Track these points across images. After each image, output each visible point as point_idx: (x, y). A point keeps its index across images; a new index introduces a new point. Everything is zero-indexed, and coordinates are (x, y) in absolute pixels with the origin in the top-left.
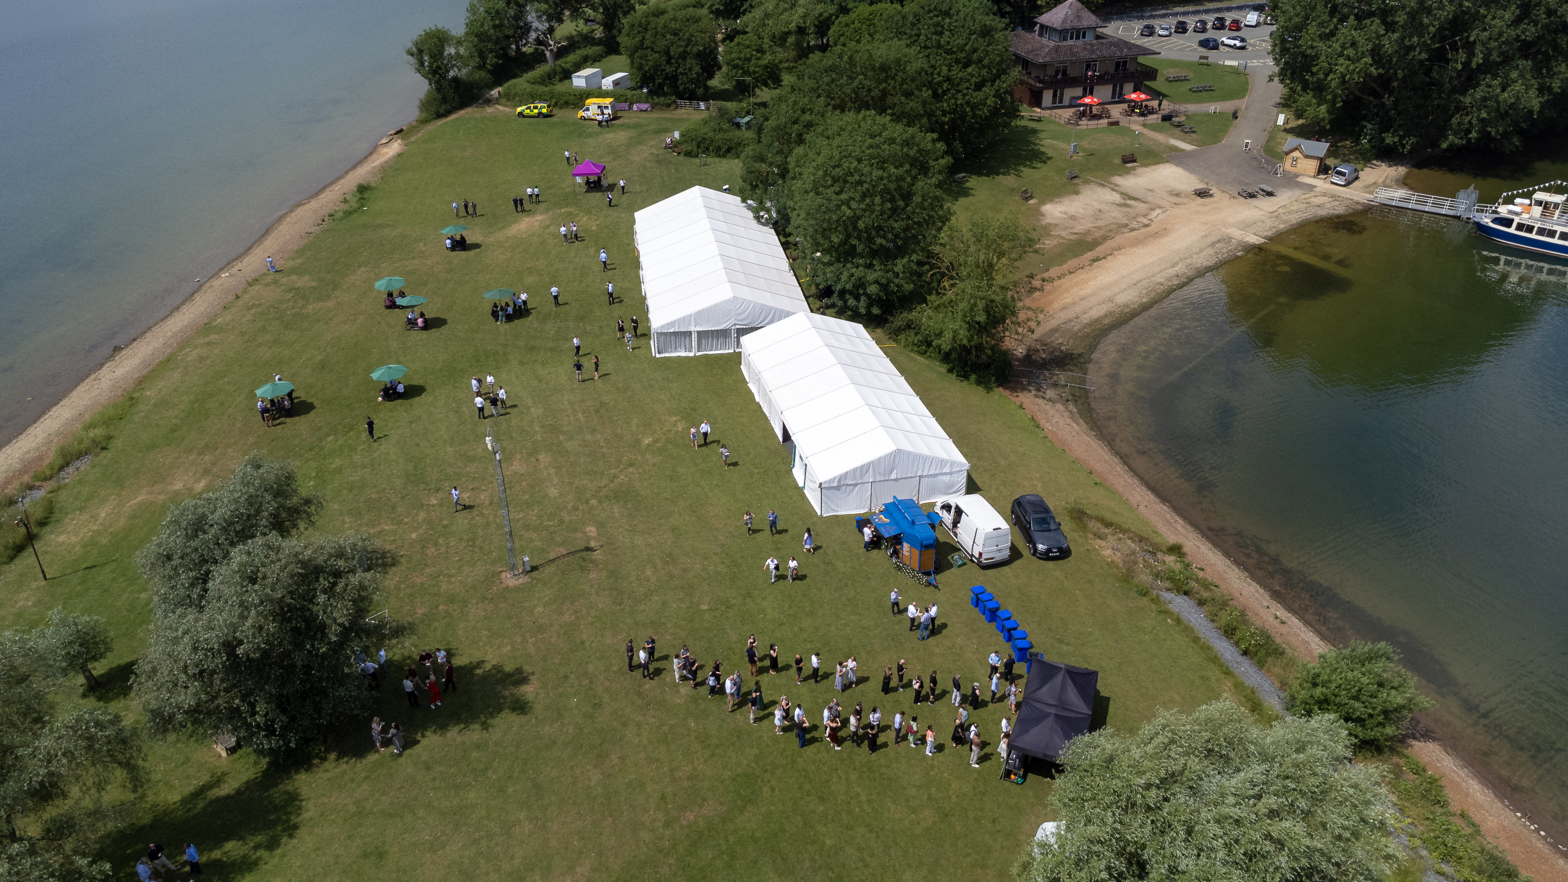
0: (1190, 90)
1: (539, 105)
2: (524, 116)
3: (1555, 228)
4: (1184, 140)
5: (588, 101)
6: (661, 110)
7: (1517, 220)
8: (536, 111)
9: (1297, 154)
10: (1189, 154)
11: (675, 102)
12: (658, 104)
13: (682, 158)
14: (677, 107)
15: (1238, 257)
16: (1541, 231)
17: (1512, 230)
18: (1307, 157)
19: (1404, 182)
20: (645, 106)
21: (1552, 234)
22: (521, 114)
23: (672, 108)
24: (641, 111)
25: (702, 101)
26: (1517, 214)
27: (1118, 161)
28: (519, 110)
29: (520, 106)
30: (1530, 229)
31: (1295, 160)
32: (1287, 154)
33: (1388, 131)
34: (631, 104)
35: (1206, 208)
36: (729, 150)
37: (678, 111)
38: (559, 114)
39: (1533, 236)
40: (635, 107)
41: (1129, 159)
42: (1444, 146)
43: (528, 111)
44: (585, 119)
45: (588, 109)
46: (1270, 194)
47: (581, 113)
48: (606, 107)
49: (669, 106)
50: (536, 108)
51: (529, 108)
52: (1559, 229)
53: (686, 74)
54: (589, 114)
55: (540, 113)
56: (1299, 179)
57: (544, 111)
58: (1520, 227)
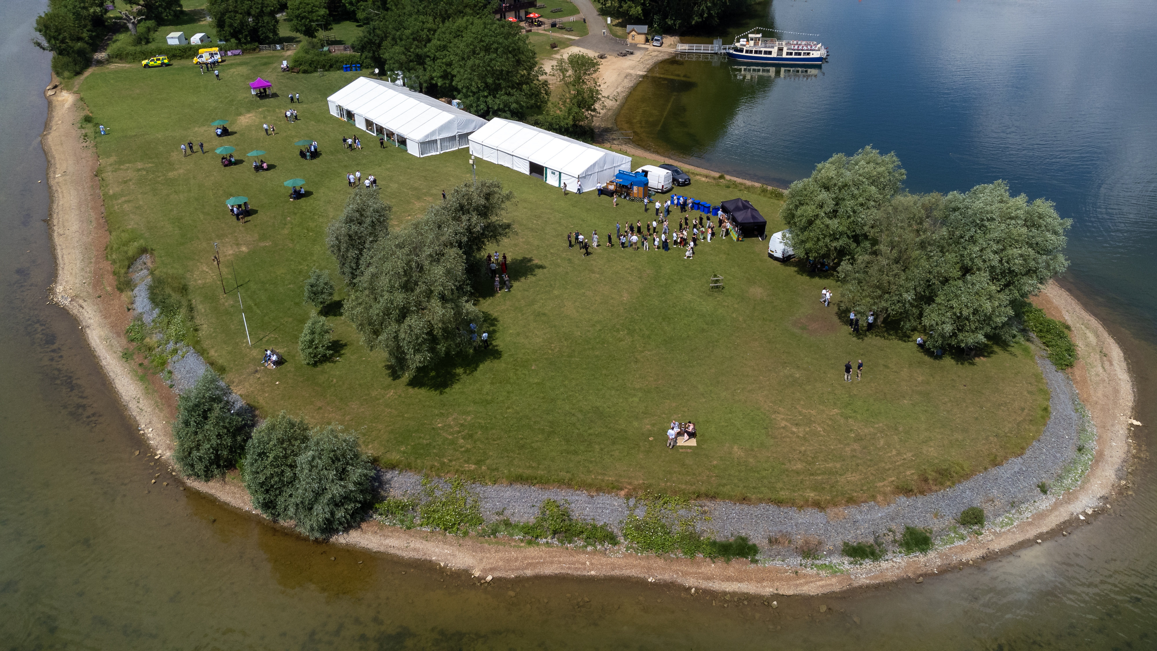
0: (552, 12)
1: (161, 58)
2: (150, 67)
3: (761, 49)
4: (570, 35)
5: (200, 51)
6: (249, 53)
7: (745, 48)
8: (159, 62)
9: (633, 33)
10: (578, 41)
11: (258, 47)
12: (246, 50)
13: (301, 75)
14: (260, 51)
15: (641, 81)
16: (756, 52)
17: (744, 54)
18: (639, 34)
19: (682, 42)
20: (237, 52)
21: (760, 52)
22: (147, 66)
23: (257, 51)
24: (235, 55)
25: (278, 44)
26: (744, 45)
27: (549, 48)
28: (144, 62)
29: (145, 59)
30: (751, 52)
31: (633, 36)
32: (629, 33)
33: (667, 18)
34: (226, 51)
35: (609, 63)
36: (331, 66)
37: (262, 53)
38: (176, 63)
39: (753, 55)
40: (229, 53)
41: (554, 46)
42: (693, 23)
43: (153, 63)
44: (200, 63)
46: (632, 53)
47: (196, 60)
48: (216, 54)
49: (254, 50)
50: (159, 60)
51: (153, 60)
52: (763, 49)
53: (264, 26)
54: (204, 59)
55: (163, 64)
56: (638, 46)
57: (166, 61)
58: (747, 52)
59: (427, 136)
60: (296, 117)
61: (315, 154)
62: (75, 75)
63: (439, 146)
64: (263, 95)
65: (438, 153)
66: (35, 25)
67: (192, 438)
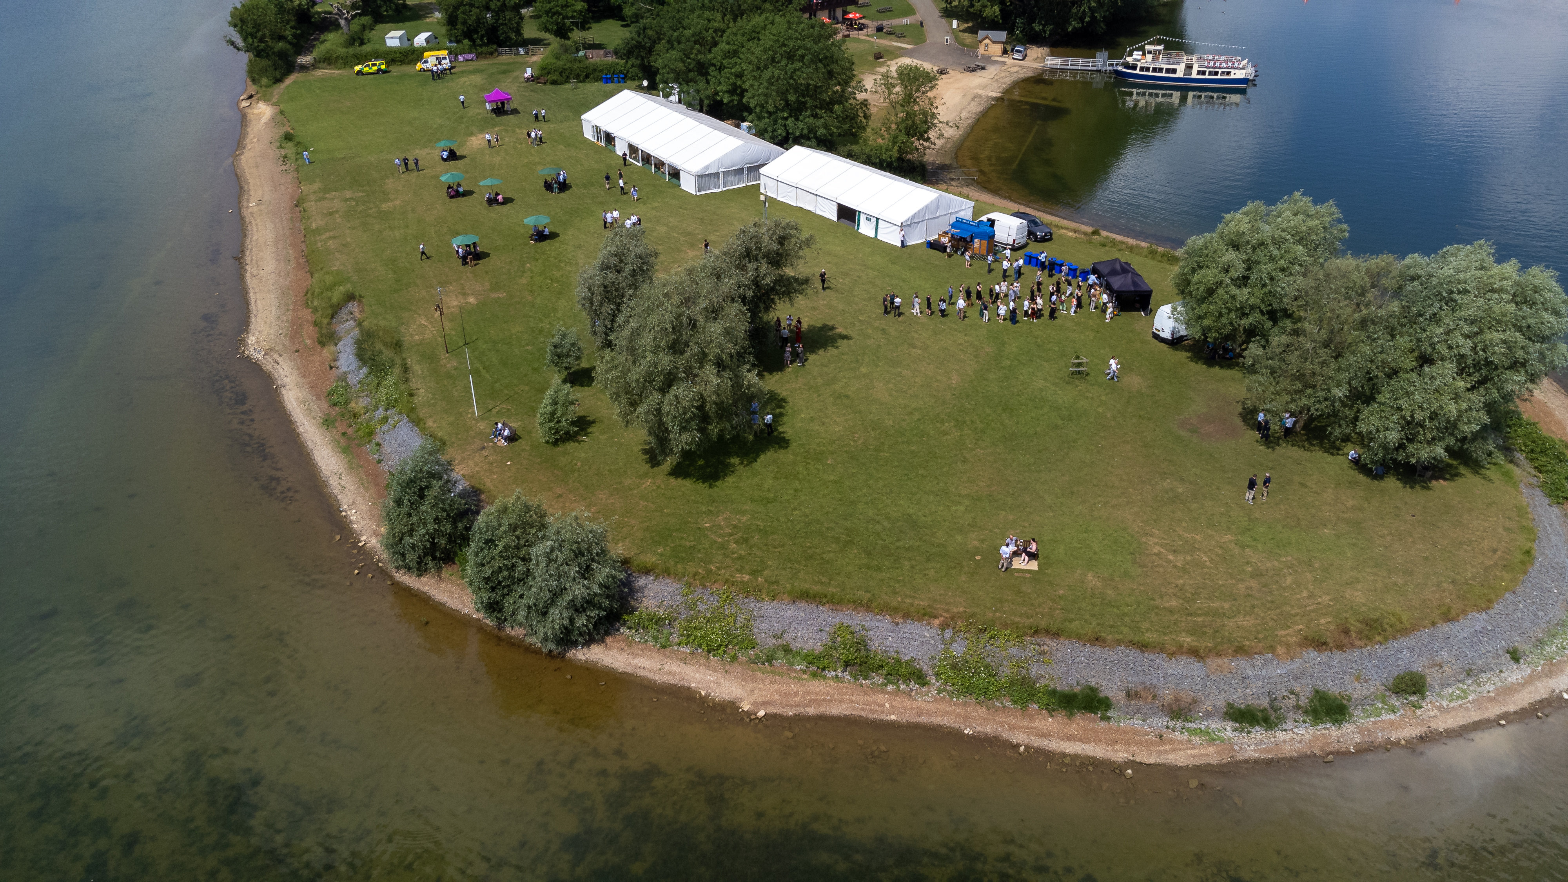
0: (878, 11)
1: (378, 63)
2: (363, 74)
3: (1162, 66)
4: (901, 42)
5: (426, 54)
6: (485, 58)
7: (1139, 65)
8: (375, 68)
9: (987, 41)
10: (912, 50)
11: (496, 50)
12: (481, 53)
13: (549, 87)
14: (498, 55)
15: (993, 105)
16: (1154, 70)
17: (1137, 72)
18: (994, 42)
19: (1053, 55)
20: (471, 56)
21: (1161, 70)
22: (360, 73)
23: (495, 55)
24: (467, 60)
25: (521, 47)
26: (1139, 60)
27: (871, 58)
28: (357, 68)
29: (359, 64)
30: (1148, 69)
31: (987, 46)
32: (980, 42)
33: (1034, 22)
34: (456, 55)
35: (951, 80)
36: (587, 76)
37: (500, 58)
38: (396, 70)
39: (1150, 73)
40: (460, 58)
41: (878, 56)
42: (1070, 29)
43: (367, 69)
44: (424, 70)
45: (426, 62)
46: (983, 68)
47: (419, 66)
48: (445, 58)
49: (491, 54)
50: (374, 65)
51: (368, 66)
52: (1165, 66)
53: (506, 24)
54: (429, 65)
55: (379, 70)
56: (993, 58)
57: (383, 67)
58: (1142, 69)
59: (707, 167)
60: (541, 138)
61: (564, 187)
62: (275, 83)
63: (721, 181)
64: (499, 111)
65: (720, 190)
66: (230, 19)
67: (405, 521)
